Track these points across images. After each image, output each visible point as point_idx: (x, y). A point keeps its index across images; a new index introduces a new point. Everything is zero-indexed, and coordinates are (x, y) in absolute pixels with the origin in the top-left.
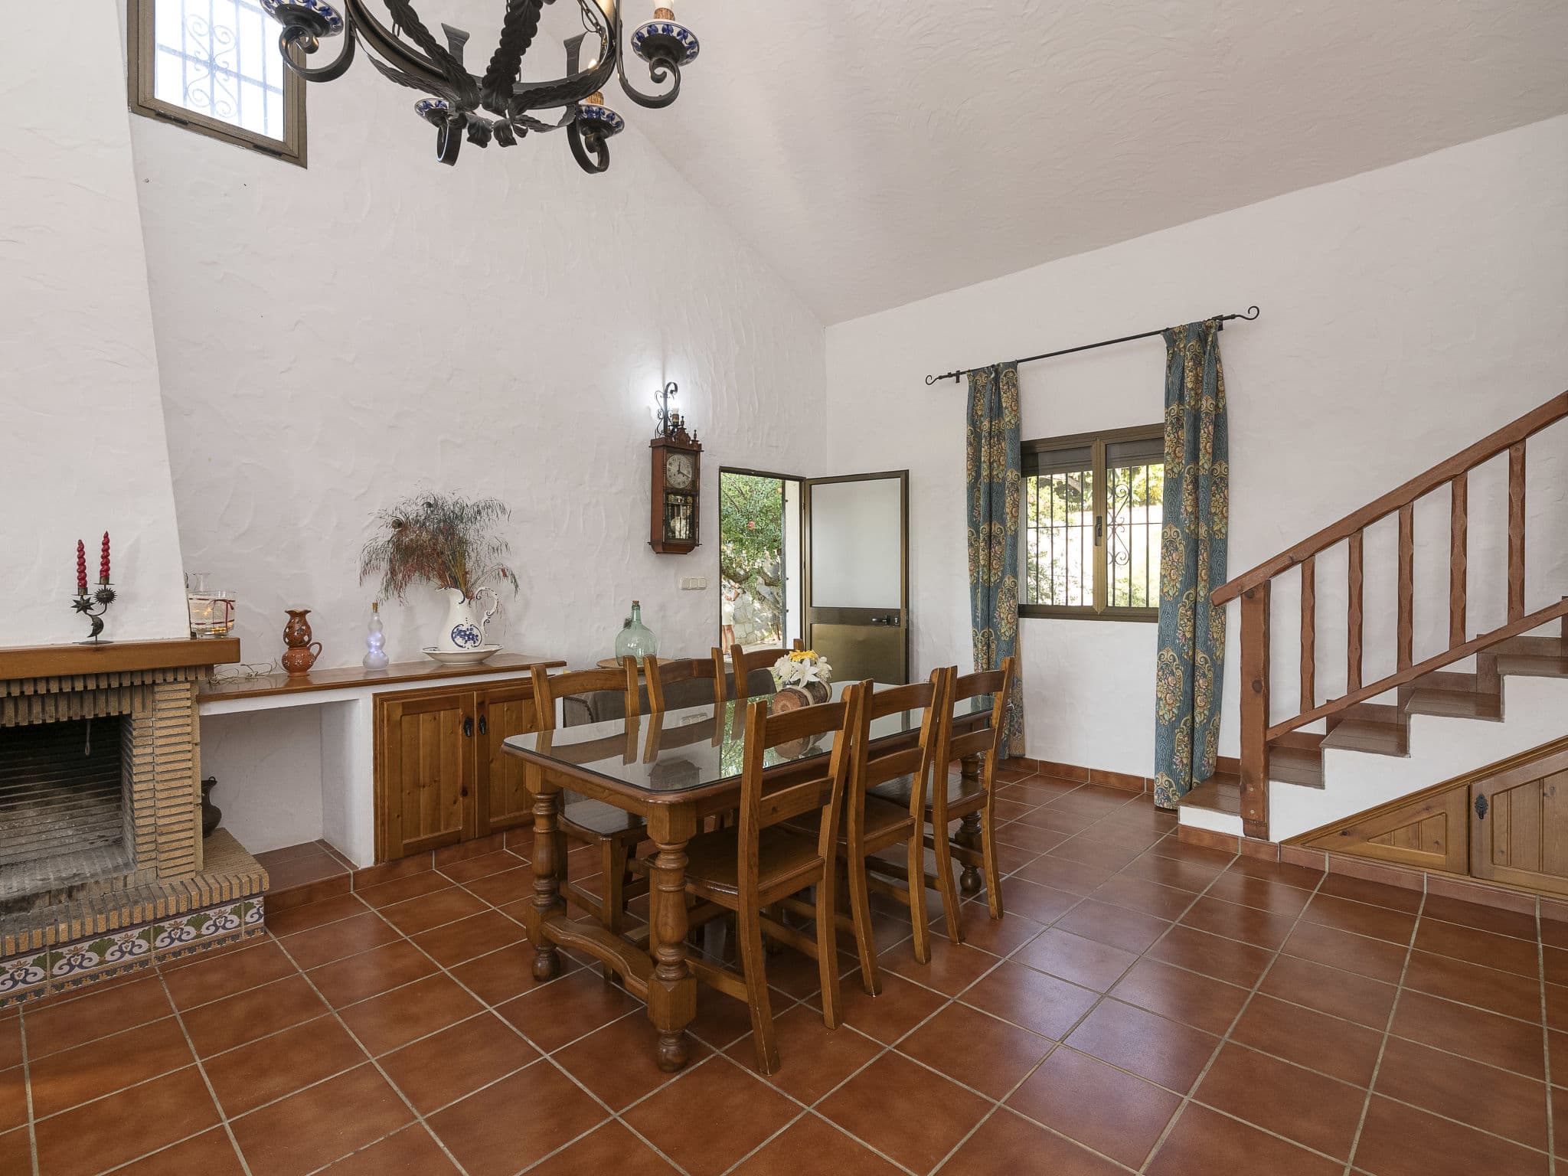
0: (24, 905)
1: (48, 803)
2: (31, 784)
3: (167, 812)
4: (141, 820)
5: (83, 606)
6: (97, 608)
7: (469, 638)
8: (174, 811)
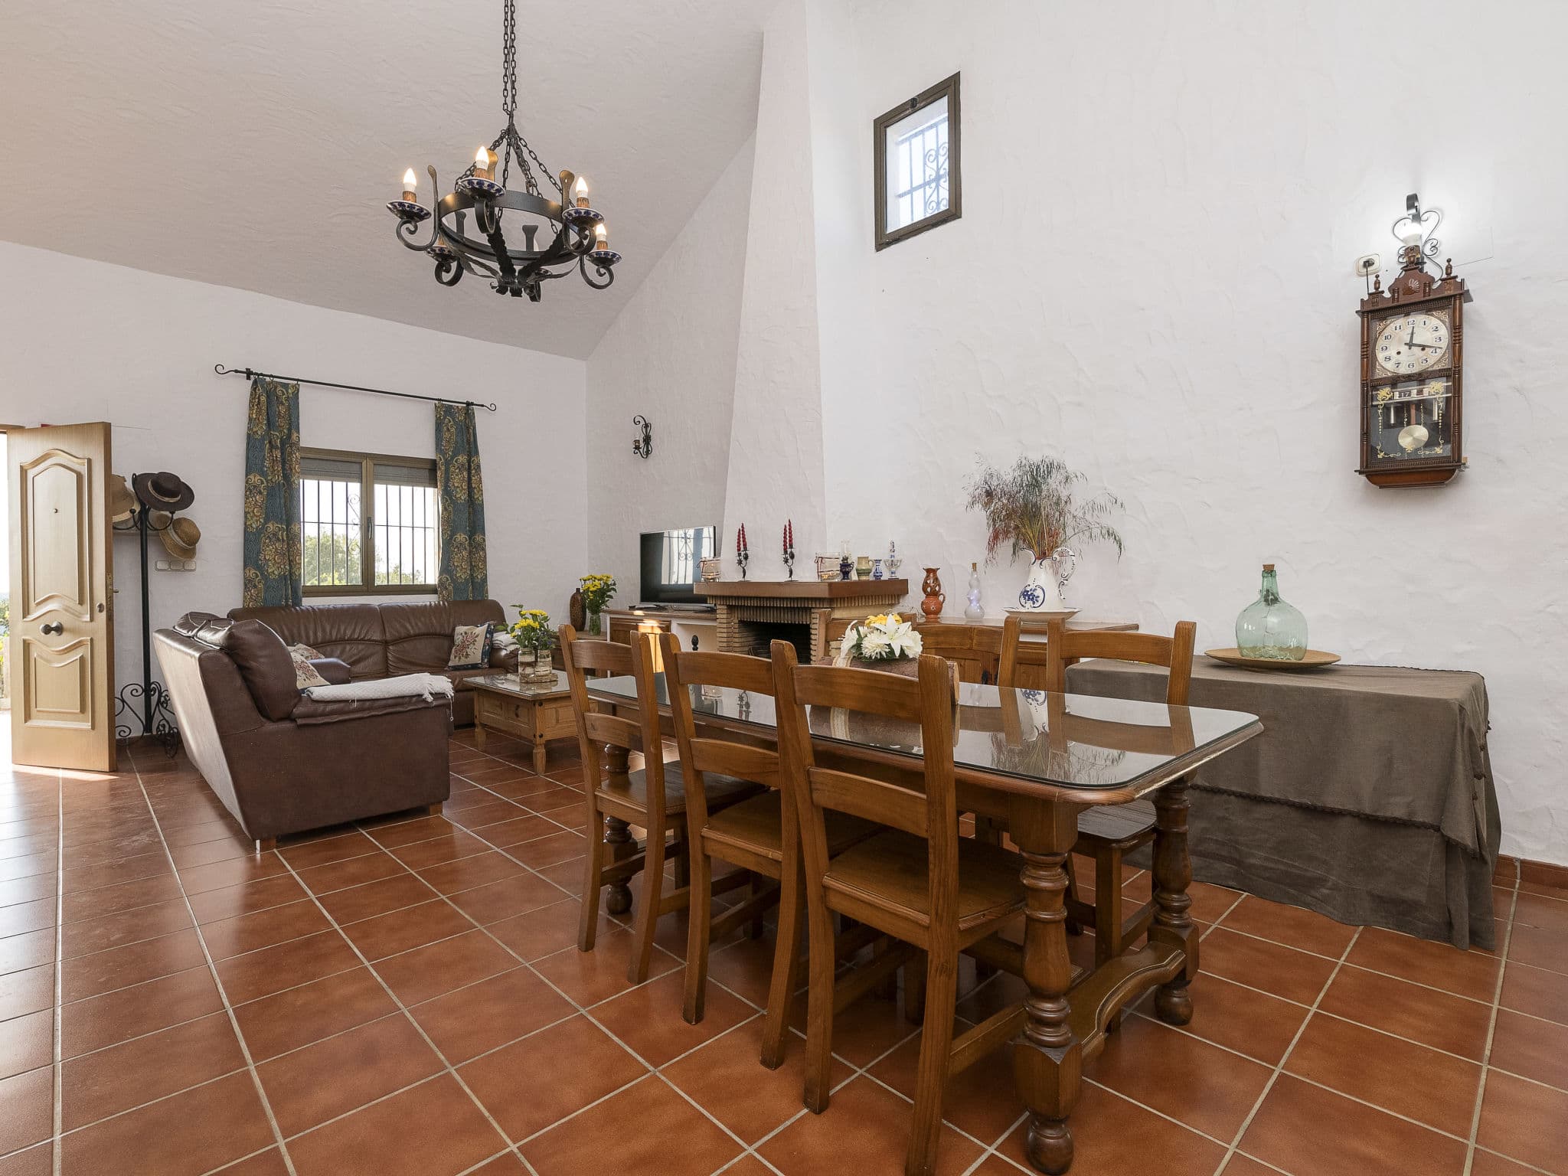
5: (786, 561)
7: (1029, 598)
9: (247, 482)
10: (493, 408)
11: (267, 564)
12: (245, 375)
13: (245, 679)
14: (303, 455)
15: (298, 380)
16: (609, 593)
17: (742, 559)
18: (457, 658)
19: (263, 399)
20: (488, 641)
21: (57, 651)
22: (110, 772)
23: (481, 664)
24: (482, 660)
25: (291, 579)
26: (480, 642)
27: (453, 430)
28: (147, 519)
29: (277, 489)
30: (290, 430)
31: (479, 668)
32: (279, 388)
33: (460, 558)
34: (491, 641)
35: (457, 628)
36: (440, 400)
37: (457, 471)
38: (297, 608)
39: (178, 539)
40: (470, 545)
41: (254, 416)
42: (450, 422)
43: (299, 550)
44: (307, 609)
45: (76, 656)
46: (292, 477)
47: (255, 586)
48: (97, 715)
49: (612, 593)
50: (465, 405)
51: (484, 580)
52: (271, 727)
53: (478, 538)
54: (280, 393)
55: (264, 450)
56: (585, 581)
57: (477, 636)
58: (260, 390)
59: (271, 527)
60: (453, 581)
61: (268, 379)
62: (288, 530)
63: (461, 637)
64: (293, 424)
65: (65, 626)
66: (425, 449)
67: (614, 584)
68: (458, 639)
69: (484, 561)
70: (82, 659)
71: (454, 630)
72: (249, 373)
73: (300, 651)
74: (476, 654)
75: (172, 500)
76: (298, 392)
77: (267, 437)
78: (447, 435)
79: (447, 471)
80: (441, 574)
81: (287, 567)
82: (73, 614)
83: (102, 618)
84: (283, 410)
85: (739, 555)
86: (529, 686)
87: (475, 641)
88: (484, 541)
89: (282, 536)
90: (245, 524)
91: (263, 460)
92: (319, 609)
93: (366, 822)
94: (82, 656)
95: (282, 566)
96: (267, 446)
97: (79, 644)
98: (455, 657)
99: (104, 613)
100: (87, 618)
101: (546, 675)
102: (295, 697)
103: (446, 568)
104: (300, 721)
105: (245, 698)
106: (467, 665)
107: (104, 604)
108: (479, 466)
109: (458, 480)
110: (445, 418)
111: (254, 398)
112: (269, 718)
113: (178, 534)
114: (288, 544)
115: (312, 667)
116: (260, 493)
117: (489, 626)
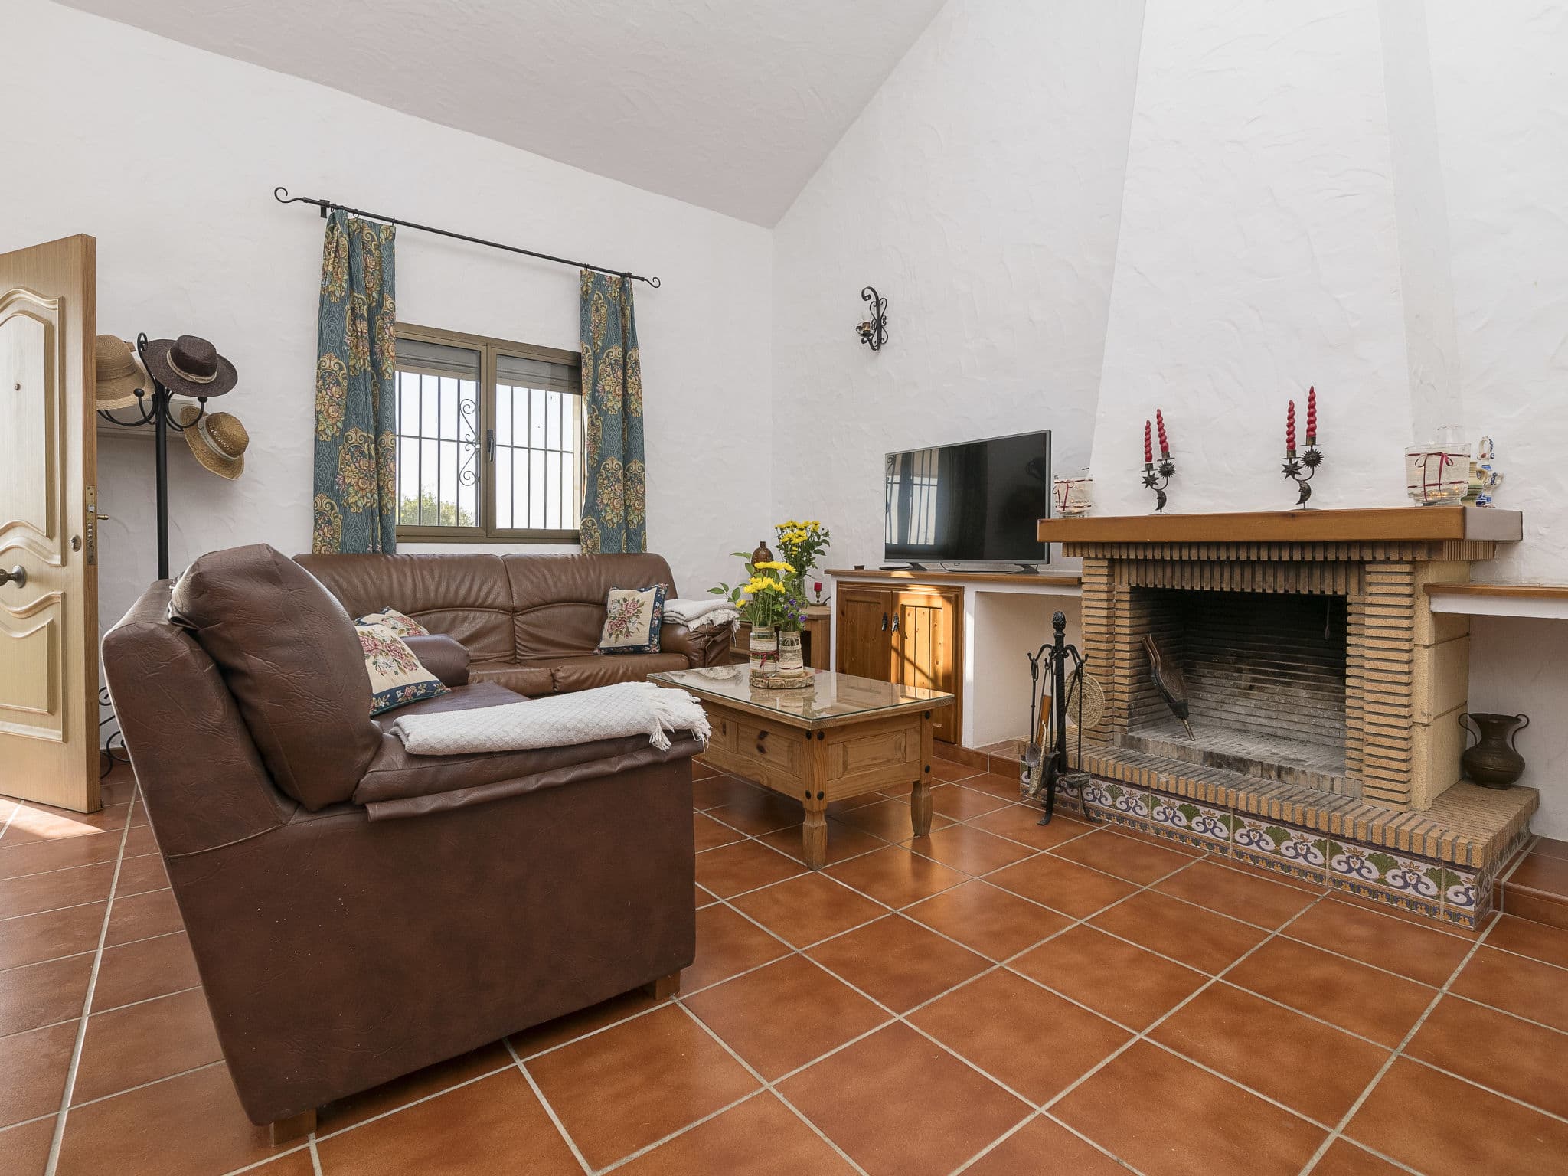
0: (1241, 766)
1: (1319, 689)
2: (1306, 665)
3: (1375, 719)
4: (1352, 721)
5: (1291, 471)
6: (1305, 471)
8: (1382, 720)
9: (319, 368)
10: (656, 284)
11: (347, 490)
12: (319, 207)
13: (237, 701)
14: (401, 335)
15: (393, 221)
16: (819, 548)
17: (1157, 474)
18: (613, 636)
19: (344, 242)
20: (657, 613)
21: (19, 613)
22: (89, 813)
23: (648, 646)
24: (651, 640)
25: (381, 515)
26: (647, 614)
27: (604, 310)
28: (166, 410)
29: (362, 380)
30: (381, 293)
31: (646, 653)
32: (367, 230)
33: (611, 494)
34: (662, 613)
35: (611, 593)
36: (588, 267)
37: (609, 369)
38: (389, 556)
39: (215, 445)
40: (625, 476)
41: (330, 268)
42: (600, 299)
43: (392, 472)
44: (402, 558)
45: (44, 620)
46: (383, 364)
47: (329, 523)
48: (71, 718)
49: (823, 547)
50: (619, 276)
51: (642, 526)
52: (300, 823)
53: (634, 466)
54: (368, 238)
55: (343, 319)
56: (782, 529)
57: (642, 605)
58: (339, 229)
59: (354, 436)
60: (602, 526)
61: (350, 216)
62: (377, 442)
63: (618, 605)
64: (386, 284)
65: (30, 572)
66: (564, 336)
67: (827, 534)
68: (614, 608)
69: (643, 499)
70: (51, 627)
71: (606, 595)
72: (324, 205)
73: (392, 623)
74: (640, 632)
75: (201, 380)
76: (393, 240)
77: (347, 300)
78: (595, 317)
79: (595, 371)
80: (584, 515)
81: (376, 496)
82: (39, 553)
83: (78, 558)
84: (371, 262)
85: (1150, 467)
86: (772, 694)
87: (639, 611)
88: (643, 470)
89: (369, 449)
90: (317, 429)
91: (343, 333)
92: (419, 558)
93: (528, 1038)
94: (52, 621)
95: (369, 495)
96: (349, 312)
97: (45, 604)
98: (610, 635)
99: (81, 551)
100: (57, 560)
101: (799, 676)
102: (366, 747)
103: (591, 508)
104: (375, 811)
105: (237, 753)
106: (628, 647)
107: (81, 536)
108: (637, 364)
109: (610, 384)
110: (593, 292)
111: (330, 243)
112: (299, 805)
113: (214, 438)
114: (377, 463)
115: (408, 650)
116: (338, 383)
117: (658, 590)
